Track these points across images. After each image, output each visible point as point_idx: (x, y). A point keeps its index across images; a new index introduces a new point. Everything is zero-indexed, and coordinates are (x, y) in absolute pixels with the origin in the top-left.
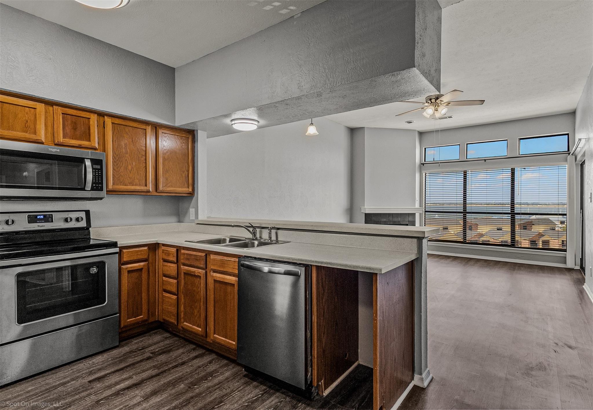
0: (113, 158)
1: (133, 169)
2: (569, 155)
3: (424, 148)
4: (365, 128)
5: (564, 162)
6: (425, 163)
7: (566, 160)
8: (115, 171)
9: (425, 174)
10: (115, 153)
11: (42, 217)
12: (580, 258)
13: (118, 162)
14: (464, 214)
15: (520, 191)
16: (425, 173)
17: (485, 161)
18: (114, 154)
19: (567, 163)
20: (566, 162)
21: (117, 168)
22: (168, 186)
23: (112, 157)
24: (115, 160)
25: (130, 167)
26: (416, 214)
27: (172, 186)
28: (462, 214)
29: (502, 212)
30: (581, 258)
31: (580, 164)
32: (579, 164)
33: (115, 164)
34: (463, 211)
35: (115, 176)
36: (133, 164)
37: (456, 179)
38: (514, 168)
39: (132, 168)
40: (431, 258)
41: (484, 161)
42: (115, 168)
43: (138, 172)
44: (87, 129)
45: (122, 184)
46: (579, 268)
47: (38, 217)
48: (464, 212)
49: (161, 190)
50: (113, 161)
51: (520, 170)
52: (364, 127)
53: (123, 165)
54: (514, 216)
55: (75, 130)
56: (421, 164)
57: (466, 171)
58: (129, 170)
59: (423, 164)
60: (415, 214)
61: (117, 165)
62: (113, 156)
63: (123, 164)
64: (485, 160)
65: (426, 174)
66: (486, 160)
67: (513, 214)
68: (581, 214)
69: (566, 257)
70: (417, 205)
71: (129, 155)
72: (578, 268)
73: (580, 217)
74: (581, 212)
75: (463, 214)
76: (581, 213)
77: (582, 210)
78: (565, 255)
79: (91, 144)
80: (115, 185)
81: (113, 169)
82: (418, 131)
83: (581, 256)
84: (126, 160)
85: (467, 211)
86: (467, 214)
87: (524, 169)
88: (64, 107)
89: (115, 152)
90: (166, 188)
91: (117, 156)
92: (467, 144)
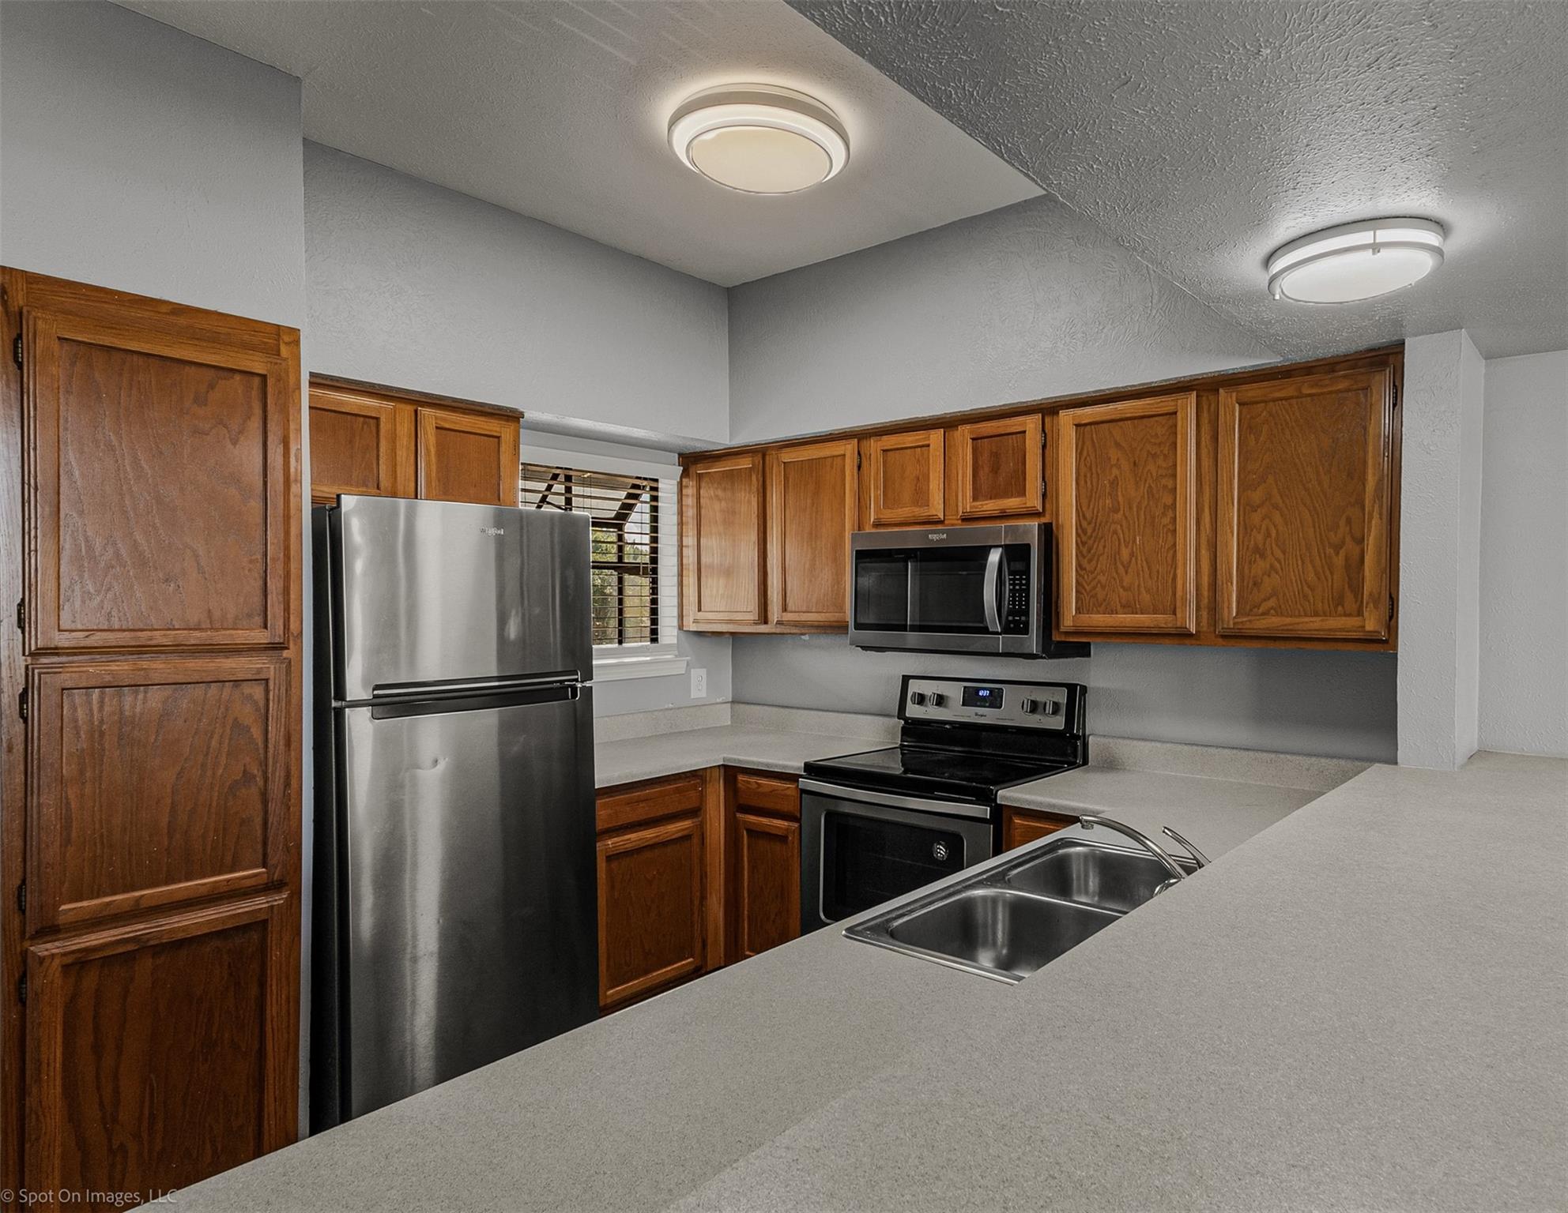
0: (1080, 531)
1: (1136, 559)
8: (1082, 573)
10: (1084, 516)
11: (986, 693)
13: (1091, 542)
18: (1081, 518)
21: (1090, 561)
22: (1260, 611)
23: (1077, 529)
24: (1084, 539)
25: (1125, 553)
27: (1279, 612)
33: (1085, 550)
35: (1084, 588)
36: (1134, 541)
39: (1132, 554)
42: (1085, 563)
43: (1149, 568)
44: (1020, 464)
45: (1101, 609)
47: (981, 693)
49: (1232, 626)
50: (1079, 542)
53: (1106, 550)
55: (996, 473)
58: (1122, 564)
61: (1089, 551)
62: (1079, 525)
63: (1104, 547)
71: (1124, 513)
79: (1025, 504)
80: (1083, 614)
81: (1079, 566)
84: (1115, 532)
88: (976, 422)
89: (1083, 512)
90: (1250, 621)
91: (1089, 523)
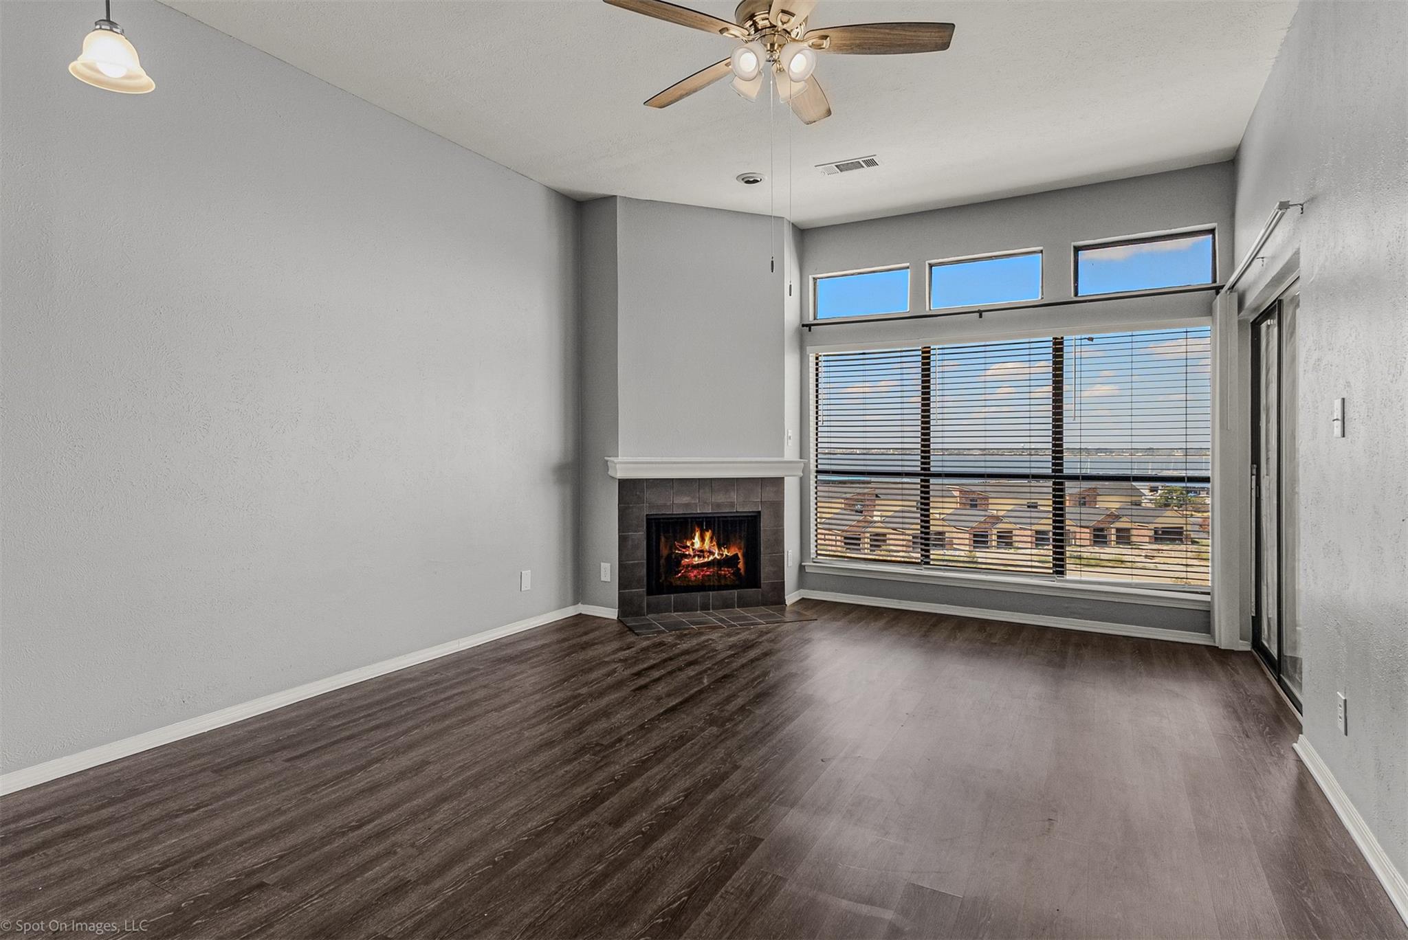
2: (1217, 293)
3: (811, 278)
4: (618, 197)
5: (1202, 316)
6: (816, 322)
7: (1209, 311)
9: (817, 358)
12: (1253, 617)
14: (923, 478)
15: (1078, 407)
16: (814, 355)
17: (981, 316)
19: (1214, 322)
20: (1210, 318)
26: (786, 478)
28: (919, 481)
29: (1027, 471)
30: (1254, 615)
31: (1251, 321)
32: (1246, 321)
34: (919, 469)
37: (899, 371)
38: (1062, 338)
40: (826, 617)
41: (978, 314)
46: (1249, 648)
48: (923, 472)
51: (1078, 342)
52: (616, 196)
54: (1062, 484)
56: (803, 326)
57: (929, 347)
59: (809, 326)
60: (783, 478)
64: (980, 313)
65: (820, 358)
66: (983, 313)
67: (1059, 478)
68: (1254, 477)
69: (1209, 611)
70: (790, 451)
72: (1246, 646)
73: (1251, 489)
74: (1254, 472)
75: (922, 480)
76: (1252, 475)
77: (1255, 466)
78: (1207, 604)
82: (792, 224)
83: (1253, 610)
85: (932, 469)
86: (932, 481)
87: (1090, 339)
92: (931, 266)
